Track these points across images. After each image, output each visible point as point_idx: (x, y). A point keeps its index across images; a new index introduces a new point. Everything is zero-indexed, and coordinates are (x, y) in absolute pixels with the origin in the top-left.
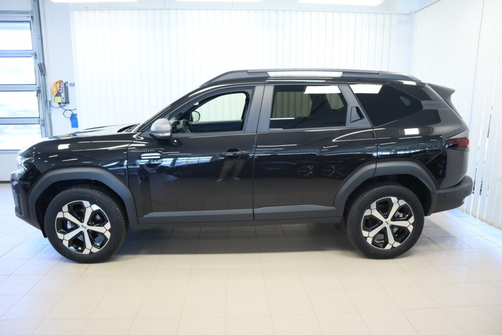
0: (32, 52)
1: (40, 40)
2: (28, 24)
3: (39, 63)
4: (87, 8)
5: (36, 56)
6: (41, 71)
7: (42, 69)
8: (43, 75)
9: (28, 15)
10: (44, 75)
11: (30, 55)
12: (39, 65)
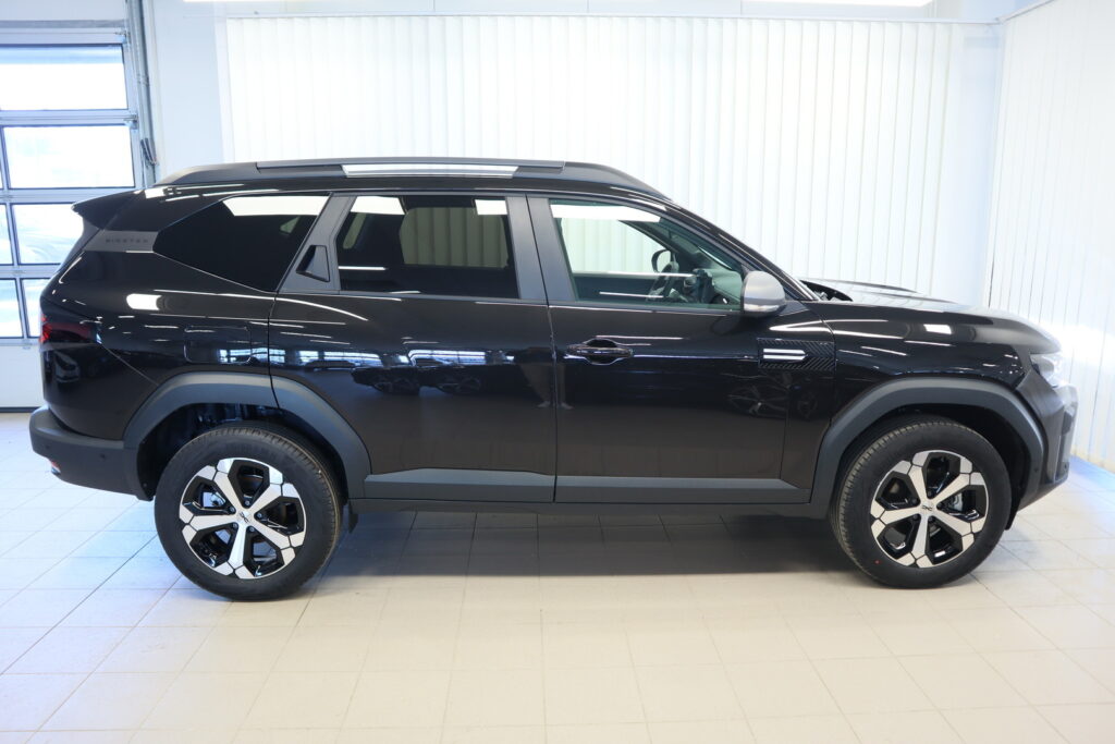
0: (127, 113)
1: (143, 87)
2: (118, 51)
3: (142, 137)
4: (256, 13)
5: (135, 122)
6: (147, 158)
7: (148, 153)
8: (150, 167)
9: (119, 30)
10: (153, 166)
11: (121, 121)
12: (142, 143)
